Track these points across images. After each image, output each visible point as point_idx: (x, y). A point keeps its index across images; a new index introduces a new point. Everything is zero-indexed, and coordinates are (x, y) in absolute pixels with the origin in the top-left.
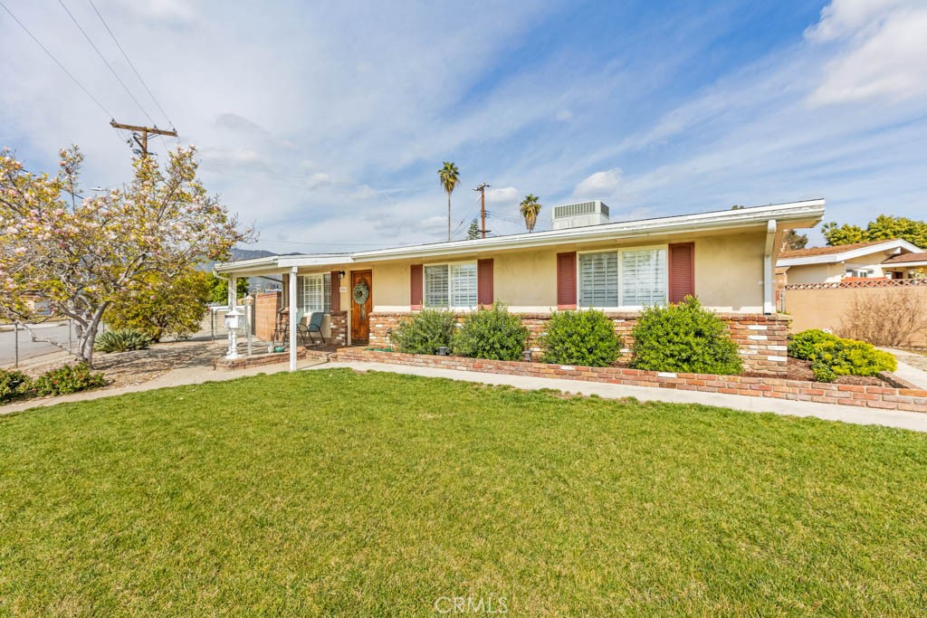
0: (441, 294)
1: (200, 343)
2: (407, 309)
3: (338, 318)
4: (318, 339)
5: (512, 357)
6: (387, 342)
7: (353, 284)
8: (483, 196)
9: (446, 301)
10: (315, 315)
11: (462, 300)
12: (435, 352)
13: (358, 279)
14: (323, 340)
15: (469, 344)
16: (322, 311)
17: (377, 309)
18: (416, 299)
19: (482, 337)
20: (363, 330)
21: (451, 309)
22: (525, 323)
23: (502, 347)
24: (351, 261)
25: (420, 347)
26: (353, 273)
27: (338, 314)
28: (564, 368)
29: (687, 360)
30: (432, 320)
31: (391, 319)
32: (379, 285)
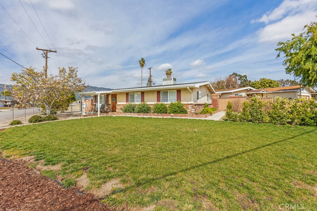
0: (133, 100)
1: (69, 113)
2: (125, 103)
3: (108, 106)
4: (103, 111)
5: (147, 113)
6: (121, 111)
7: (112, 97)
8: (150, 71)
9: (134, 101)
10: (102, 105)
11: (138, 101)
12: (131, 112)
13: (113, 96)
14: (104, 111)
15: (138, 110)
16: (104, 104)
17: (118, 103)
18: (127, 101)
19: (140, 109)
20: (114, 108)
21: (135, 103)
22: (150, 106)
23: (144, 111)
24: (112, 92)
25: (128, 111)
26: (112, 95)
27: (108, 105)
28: (155, 114)
29: (176, 112)
30: (131, 105)
31: (121, 106)
32: (118, 98)
